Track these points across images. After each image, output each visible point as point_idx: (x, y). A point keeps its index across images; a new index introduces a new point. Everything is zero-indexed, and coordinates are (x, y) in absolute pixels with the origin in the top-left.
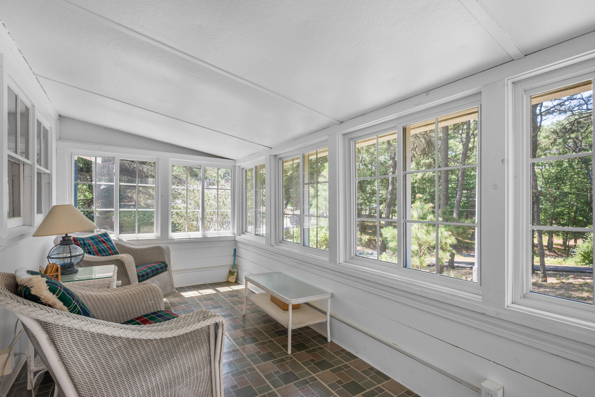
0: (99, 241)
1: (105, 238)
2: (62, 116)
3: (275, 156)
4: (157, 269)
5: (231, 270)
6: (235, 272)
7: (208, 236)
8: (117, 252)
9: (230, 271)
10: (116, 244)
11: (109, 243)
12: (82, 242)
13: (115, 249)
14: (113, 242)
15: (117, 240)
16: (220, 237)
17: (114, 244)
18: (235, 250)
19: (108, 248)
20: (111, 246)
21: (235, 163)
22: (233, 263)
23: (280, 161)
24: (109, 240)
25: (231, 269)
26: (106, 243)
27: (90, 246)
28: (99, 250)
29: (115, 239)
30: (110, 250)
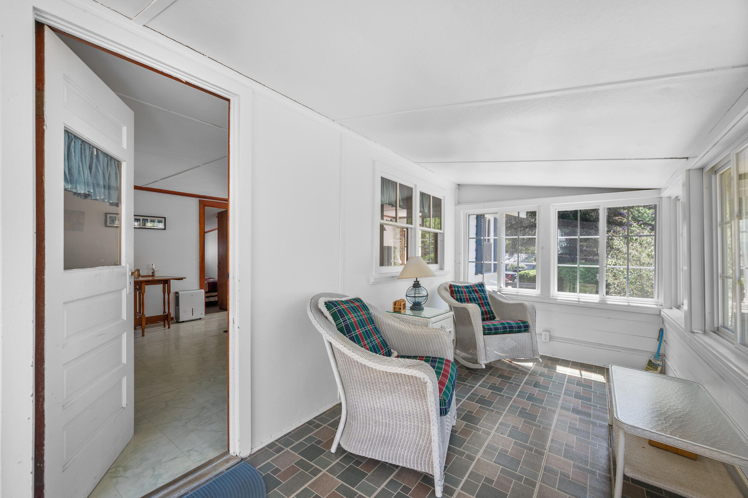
0: (473, 291)
1: (480, 288)
2: (461, 185)
3: (702, 169)
4: (511, 327)
5: (653, 361)
6: (658, 365)
7: (609, 302)
8: (488, 303)
9: (650, 361)
10: (490, 296)
11: (482, 294)
12: (457, 289)
13: (487, 299)
14: (487, 293)
15: (492, 291)
16: (629, 306)
17: (488, 295)
18: (661, 331)
19: (480, 297)
20: (482, 297)
21: (660, 194)
22: (656, 351)
23: (713, 176)
24: (483, 291)
25: (652, 359)
26: (478, 293)
27: (462, 293)
28: (470, 298)
29: (491, 290)
30: (481, 299)
